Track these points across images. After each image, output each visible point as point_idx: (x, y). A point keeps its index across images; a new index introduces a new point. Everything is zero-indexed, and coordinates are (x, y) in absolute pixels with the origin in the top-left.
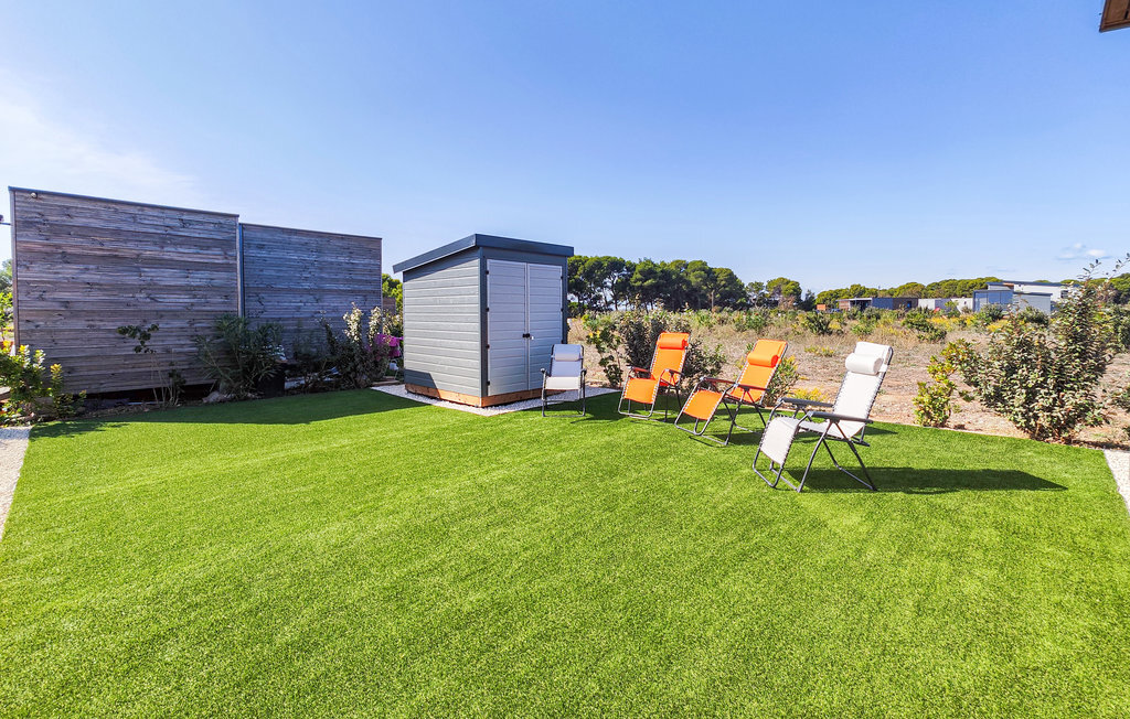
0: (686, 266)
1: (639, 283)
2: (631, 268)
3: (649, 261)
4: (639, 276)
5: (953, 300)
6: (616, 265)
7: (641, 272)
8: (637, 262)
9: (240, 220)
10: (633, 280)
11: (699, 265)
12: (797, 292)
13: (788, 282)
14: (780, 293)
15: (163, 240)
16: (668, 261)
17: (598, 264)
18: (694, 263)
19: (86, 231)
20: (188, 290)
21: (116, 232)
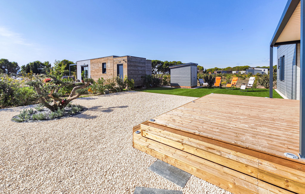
0: (176, 63)
1: (165, 67)
2: (163, 63)
3: (167, 61)
4: (165, 65)
5: (240, 71)
6: (159, 62)
7: (165, 64)
8: (164, 62)
9: (146, 59)
10: (163, 66)
11: (180, 62)
12: (203, 69)
13: (201, 67)
14: (199, 69)
15: (139, 63)
16: (172, 61)
17: (154, 62)
18: (178, 62)
19: (133, 62)
20: (141, 70)
21: (135, 62)
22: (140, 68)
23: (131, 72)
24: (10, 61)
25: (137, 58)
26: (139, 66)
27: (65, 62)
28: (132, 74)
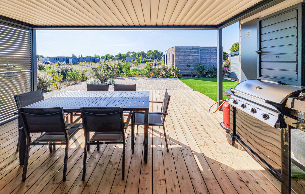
15: (190, 52)
19: (182, 51)
20: (193, 59)
21: (185, 51)
22: (191, 57)
23: (180, 61)
24: (158, 51)
25: (187, 48)
26: (189, 55)
27: (162, 52)
28: (181, 63)
